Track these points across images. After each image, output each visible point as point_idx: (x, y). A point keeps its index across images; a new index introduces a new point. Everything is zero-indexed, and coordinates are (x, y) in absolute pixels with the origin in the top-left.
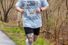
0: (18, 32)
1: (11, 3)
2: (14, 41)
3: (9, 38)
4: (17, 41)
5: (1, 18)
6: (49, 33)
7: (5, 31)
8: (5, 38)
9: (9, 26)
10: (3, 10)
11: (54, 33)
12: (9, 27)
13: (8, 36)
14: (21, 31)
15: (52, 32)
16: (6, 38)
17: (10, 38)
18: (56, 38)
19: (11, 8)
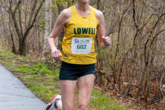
0: (43, 74)
1: (31, 18)
2: (33, 91)
3: (24, 86)
4: (38, 90)
5: (14, 48)
6: (101, 73)
7: (18, 72)
8: (16, 86)
9: (27, 63)
10: (17, 30)
11: (111, 74)
12: (26, 65)
13: (22, 81)
14: (49, 71)
15: (107, 71)
16: (18, 86)
17: (26, 85)
18: (115, 83)
19: (32, 26)
